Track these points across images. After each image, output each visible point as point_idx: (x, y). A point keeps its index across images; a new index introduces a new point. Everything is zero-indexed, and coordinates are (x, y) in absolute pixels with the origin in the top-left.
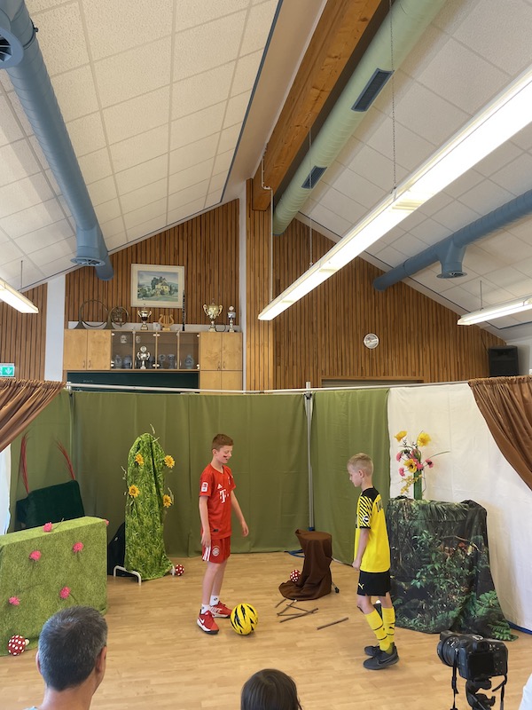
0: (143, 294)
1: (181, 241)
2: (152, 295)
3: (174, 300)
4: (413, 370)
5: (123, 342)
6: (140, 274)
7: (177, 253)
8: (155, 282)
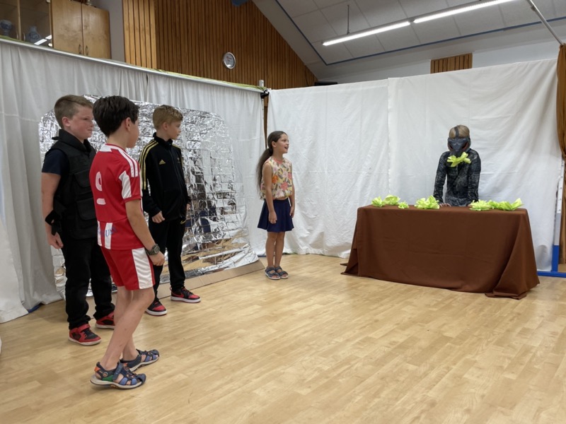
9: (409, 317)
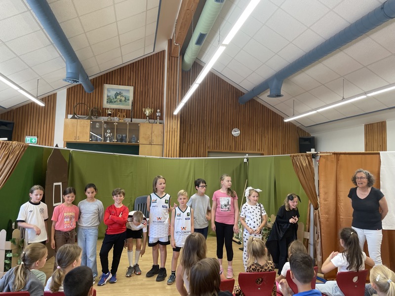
0: (110, 101)
1: (132, 73)
2: (115, 102)
3: (127, 105)
4: (259, 148)
5: (97, 127)
6: (108, 90)
7: (129, 79)
8: (117, 95)
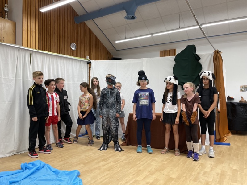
9: (154, 167)
